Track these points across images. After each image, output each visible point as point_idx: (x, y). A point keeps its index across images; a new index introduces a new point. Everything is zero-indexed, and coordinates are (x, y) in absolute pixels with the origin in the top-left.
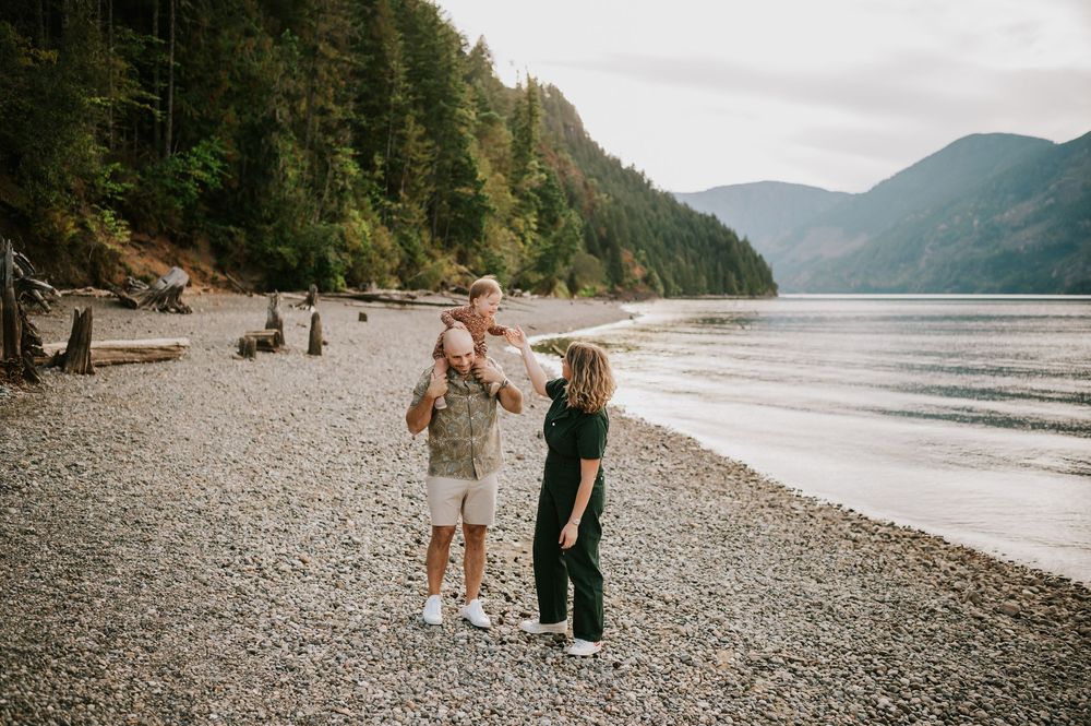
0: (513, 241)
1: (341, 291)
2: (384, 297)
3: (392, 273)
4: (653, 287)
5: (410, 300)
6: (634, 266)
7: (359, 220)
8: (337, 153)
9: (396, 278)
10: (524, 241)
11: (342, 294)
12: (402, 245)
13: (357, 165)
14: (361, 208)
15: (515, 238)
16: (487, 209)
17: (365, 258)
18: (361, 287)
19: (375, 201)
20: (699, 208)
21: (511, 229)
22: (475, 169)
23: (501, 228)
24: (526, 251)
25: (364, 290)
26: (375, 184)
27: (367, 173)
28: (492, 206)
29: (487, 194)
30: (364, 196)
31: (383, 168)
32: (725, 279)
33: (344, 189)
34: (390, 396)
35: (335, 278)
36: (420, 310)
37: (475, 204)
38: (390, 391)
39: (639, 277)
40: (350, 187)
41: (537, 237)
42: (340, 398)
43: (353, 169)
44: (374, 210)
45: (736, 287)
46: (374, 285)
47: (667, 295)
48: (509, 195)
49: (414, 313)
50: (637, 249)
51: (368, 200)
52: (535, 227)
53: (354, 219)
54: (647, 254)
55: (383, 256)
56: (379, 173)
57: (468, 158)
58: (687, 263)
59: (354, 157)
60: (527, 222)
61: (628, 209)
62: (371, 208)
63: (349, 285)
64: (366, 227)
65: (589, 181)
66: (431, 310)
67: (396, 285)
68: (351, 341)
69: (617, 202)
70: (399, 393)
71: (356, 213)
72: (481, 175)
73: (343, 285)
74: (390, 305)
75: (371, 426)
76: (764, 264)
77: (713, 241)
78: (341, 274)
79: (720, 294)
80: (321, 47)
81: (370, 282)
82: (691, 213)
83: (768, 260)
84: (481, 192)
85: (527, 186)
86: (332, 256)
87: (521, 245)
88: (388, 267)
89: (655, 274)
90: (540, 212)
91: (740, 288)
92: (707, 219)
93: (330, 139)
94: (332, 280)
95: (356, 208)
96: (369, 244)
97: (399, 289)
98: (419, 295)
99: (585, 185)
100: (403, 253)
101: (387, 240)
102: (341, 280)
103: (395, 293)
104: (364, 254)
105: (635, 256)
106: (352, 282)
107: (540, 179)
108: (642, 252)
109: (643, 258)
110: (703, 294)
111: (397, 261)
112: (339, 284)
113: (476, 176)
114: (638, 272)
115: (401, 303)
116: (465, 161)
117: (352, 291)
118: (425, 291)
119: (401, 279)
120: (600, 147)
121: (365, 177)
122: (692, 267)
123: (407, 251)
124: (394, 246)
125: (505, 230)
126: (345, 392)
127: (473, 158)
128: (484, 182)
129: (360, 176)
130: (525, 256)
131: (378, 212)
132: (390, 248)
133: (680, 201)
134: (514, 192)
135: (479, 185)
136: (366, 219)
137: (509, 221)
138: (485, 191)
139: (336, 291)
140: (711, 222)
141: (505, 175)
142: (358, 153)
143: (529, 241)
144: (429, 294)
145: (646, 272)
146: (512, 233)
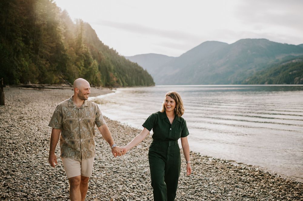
0: (76, 69)
1: (18, 84)
2: (33, 86)
3: (36, 78)
4: (119, 83)
5: (42, 87)
6: (114, 77)
7: (24, 61)
8: (16, 39)
9: (37, 80)
10: (80, 69)
11: (18, 85)
12: (40, 70)
13: (24, 43)
14: (25, 57)
15: (77, 68)
16: (68, 59)
17: (27, 73)
18: (25, 83)
19: (30, 55)
20: (132, 61)
21: (76, 65)
22: (64, 46)
23: (72, 65)
24: (81, 72)
25: (26, 84)
26: (30, 50)
27: (27, 46)
28: (70, 58)
29: (68, 54)
30: (26, 53)
31: (33, 44)
32: (140, 81)
33: (19, 51)
34: (29, 120)
35: (16, 80)
36: (46, 90)
37: (64, 57)
38: (30, 118)
39: (115, 81)
40: (21, 50)
41: (84, 68)
42: (7, 122)
43: (22, 44)
44: (30, 58)
45: (143, 84)
46: (30, 82)
47: (124, 86)
48: (75, 55)
49: (43, 91)
50: (114, 73)
51: (28, 55)
52: (83, 65)
53: (23, 61)
54: (117, 74)
55: (33, 73)
56: (31, 46)
57: (62, 42)
58: (129, 76)
59: (23, 41)
60: (81, 63)
61: (111, 61)
62: (29, 57)
63: (21, 82)
64: (27, 63)
65: (100, 52)
66: (50, 90)
67: (38, 83)
68: (19, 100)
69: (108, 59)
70: (33, 118)
71: (24, 59)
72: (65, 48)
73: (19, 82)
74: (35, 89)
75: (16, 135)
76: (151, 77)
77: (136, 70)
78: (18, 79)
79: (139, 85)
80: (10, 3)
81: (28, 81)
82: (130, 62)
83: (152, 76)
84: (66, 53)
85: (81, 52)
86: (15, 73)
87: (79, 71)
88: (35, 76)
89: (120, 80)
90: (85, 60)
91: (145, 84)
92: (135, 64)
93: (14, 34)
94: (15, 81)
95: (23, 57)
96: (28, 69)
97: (39, 84)
98: (46, 86)
99: (98, 53)
100: (40, 72)
101: (34, 68)
102: (18, 81)
103: (37, 85)
104: (26, 72)
105: (114, 74)
106: (22, 81)
107: (85, 51)
108: (116, 73)
109: (116, 75)
110: (134, 85)
111: (38, 75)
112: (17, 82)
113: (64, 48)
114: (115, 79)
115: (39, 88)
116: (61, 43)
117: (22, 84)
118: (47, 85)
119: (40, 80)
120: (102, 42)
121: (26, 47)
122: (130, 78)
123: (42, 72)
124: (37, 70)
125: (74, 66)
126: (10, 119)
127: (63, 43)
128: (67, 50)
129: (25, 47)
130: (80, 74)
131: (31, 59)
132: (35, 70)
133: (127, 59)
134: (76, 54)
135: (65, 51)
136: (27, 61)
137: (75, 63)
138: (67, 53)
139: (16, 84)
140: (136, 65)
141: (74, 48)
142: (24, 39)
143: (82, 69)
144: (49, 86)
145: (117, 79)
146: (76, 66)
